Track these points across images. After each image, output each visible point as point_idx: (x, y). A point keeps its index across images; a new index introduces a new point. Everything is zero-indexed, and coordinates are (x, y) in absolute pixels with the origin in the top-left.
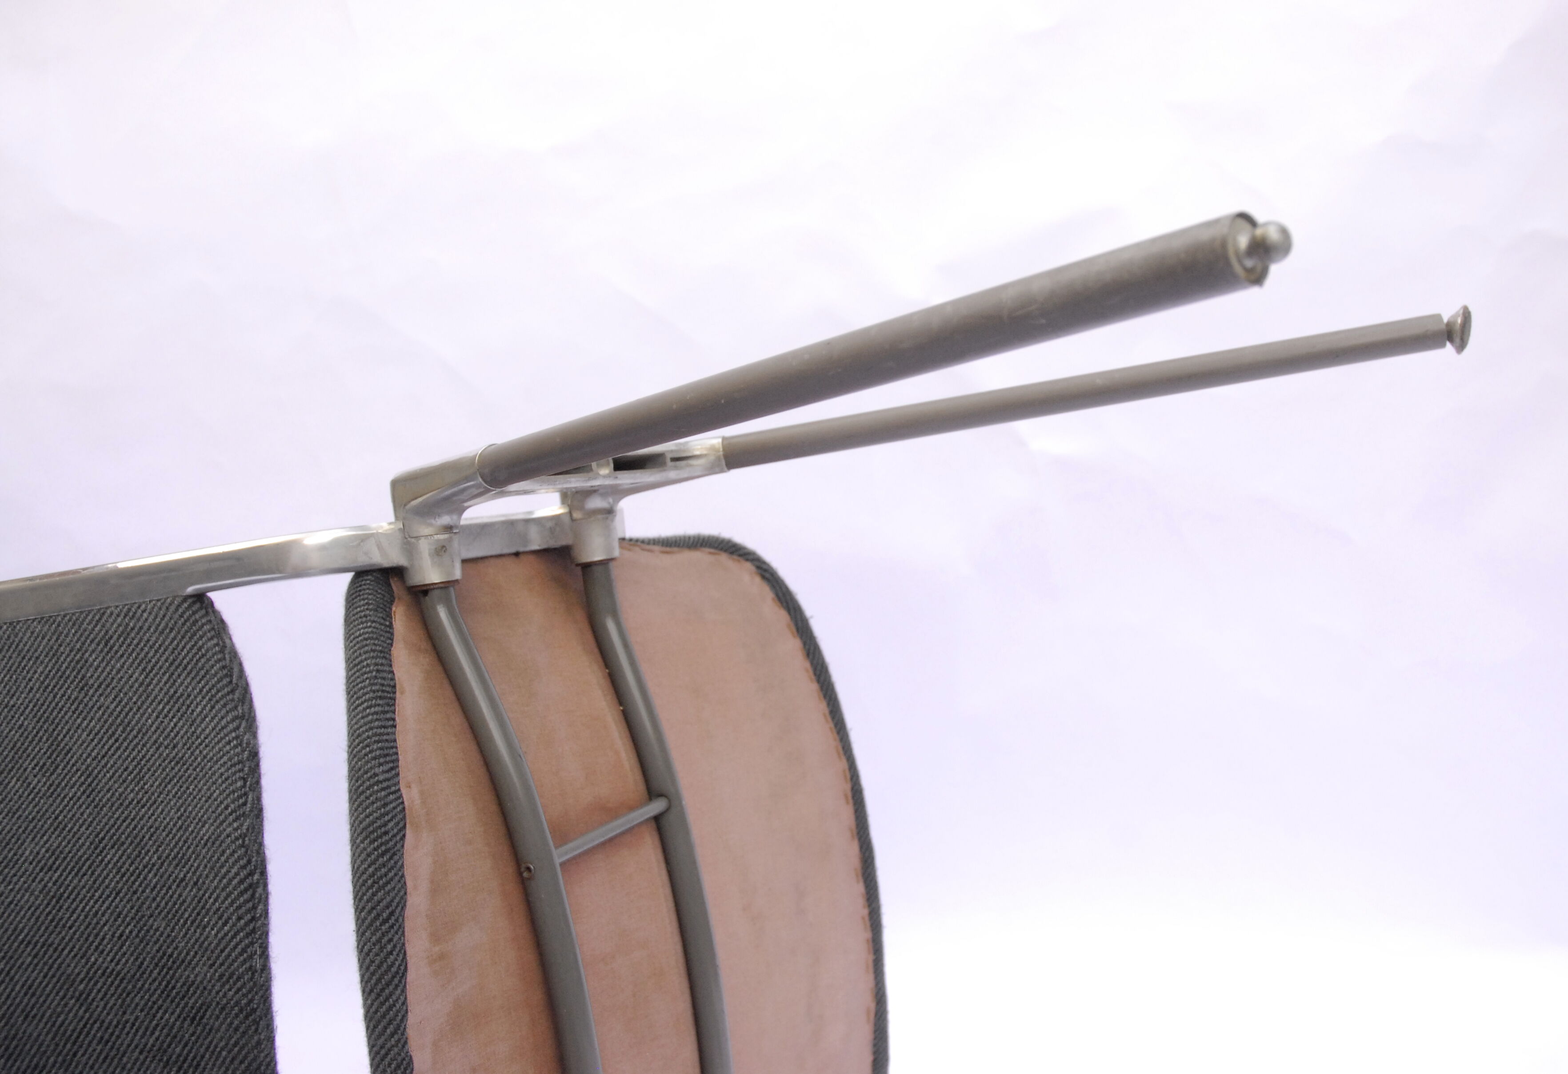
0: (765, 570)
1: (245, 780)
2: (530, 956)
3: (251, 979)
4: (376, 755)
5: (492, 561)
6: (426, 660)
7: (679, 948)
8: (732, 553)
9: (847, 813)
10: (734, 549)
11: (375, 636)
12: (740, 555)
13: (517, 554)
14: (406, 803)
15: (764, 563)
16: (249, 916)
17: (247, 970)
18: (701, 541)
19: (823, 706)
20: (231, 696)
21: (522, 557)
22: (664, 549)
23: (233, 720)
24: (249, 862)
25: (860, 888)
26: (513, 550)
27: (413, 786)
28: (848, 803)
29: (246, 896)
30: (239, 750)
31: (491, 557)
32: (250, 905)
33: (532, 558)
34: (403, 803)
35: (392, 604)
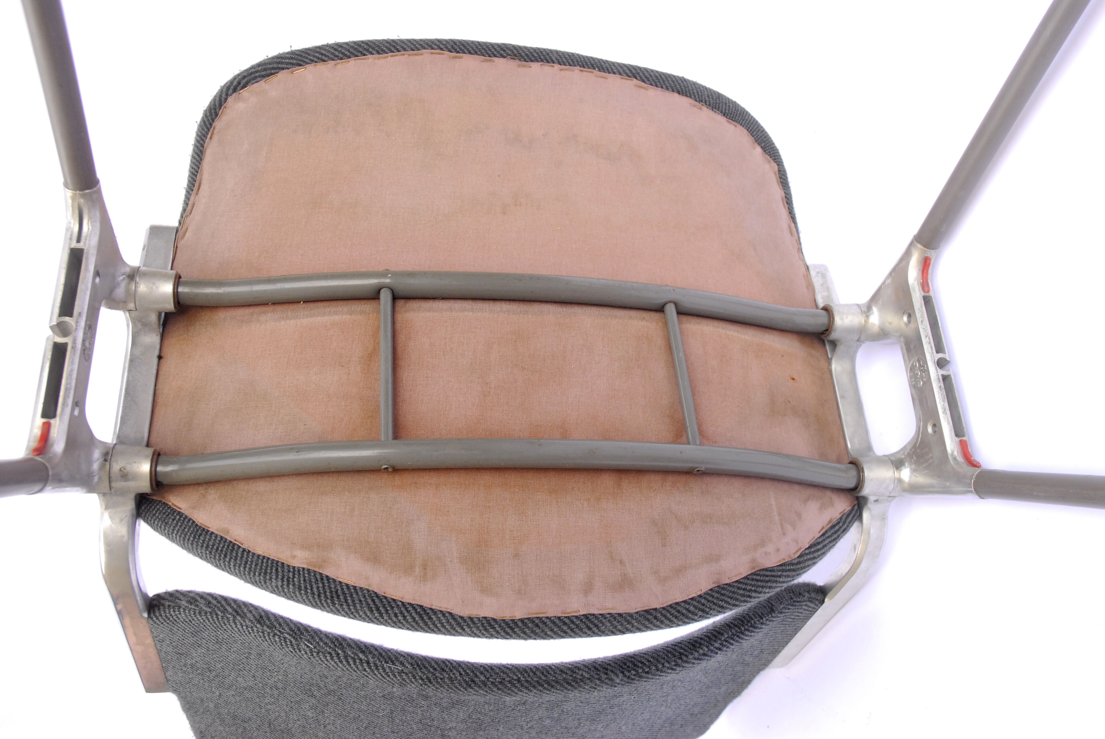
0: (239, 83)
1: (275, 634)
2: (454, 478)
3: (407, 674)
4: (263, 580)
5: (159, 386)
6: (213, 493)
7: (505, 306)
8: (217, 115)
9: (469, 61)
10: (213, 111)
11: (183, 536)
12: (221, 105)
13: (160, 357)
14: (305, 566)
15: (231, 82)
16: (365, 665)
17: (400, 676)
18: (198, 145)
19: (371, 60)
20: (220, 617)
21: (163, 355)
22: (195, 189)
23: (235, 624)
24: (330, 653)
25: (536, 67)
26: (155, 360)
27: (295, 553)
28: (461, 58)
29: (351, 663)
30: (255, 629)
31: (155, 385)
32: (358, 661)
33: (166, 342)
34: (304, 569)
35: (167, 505)
